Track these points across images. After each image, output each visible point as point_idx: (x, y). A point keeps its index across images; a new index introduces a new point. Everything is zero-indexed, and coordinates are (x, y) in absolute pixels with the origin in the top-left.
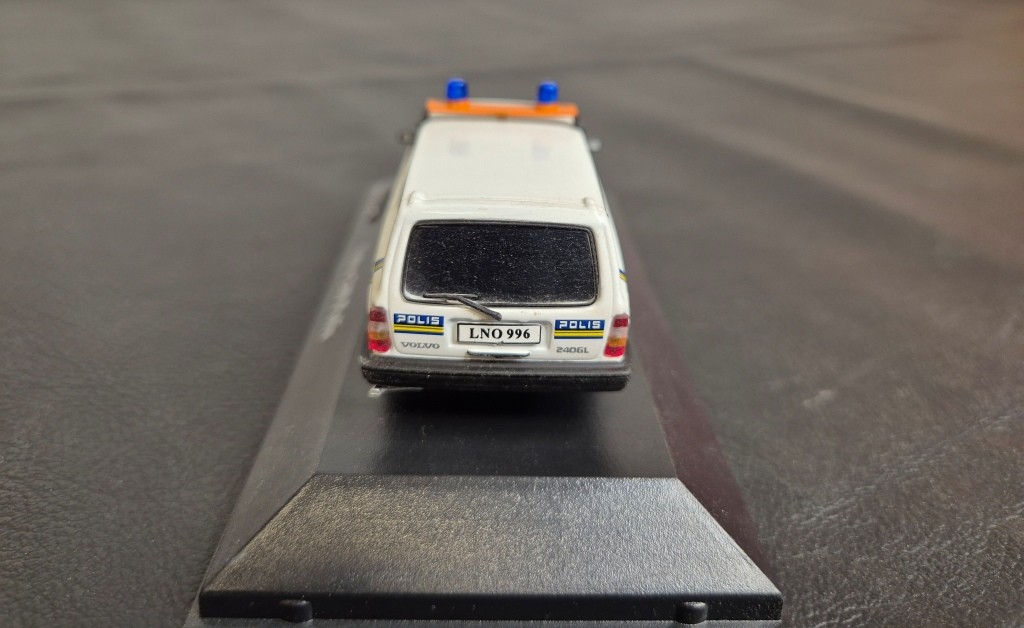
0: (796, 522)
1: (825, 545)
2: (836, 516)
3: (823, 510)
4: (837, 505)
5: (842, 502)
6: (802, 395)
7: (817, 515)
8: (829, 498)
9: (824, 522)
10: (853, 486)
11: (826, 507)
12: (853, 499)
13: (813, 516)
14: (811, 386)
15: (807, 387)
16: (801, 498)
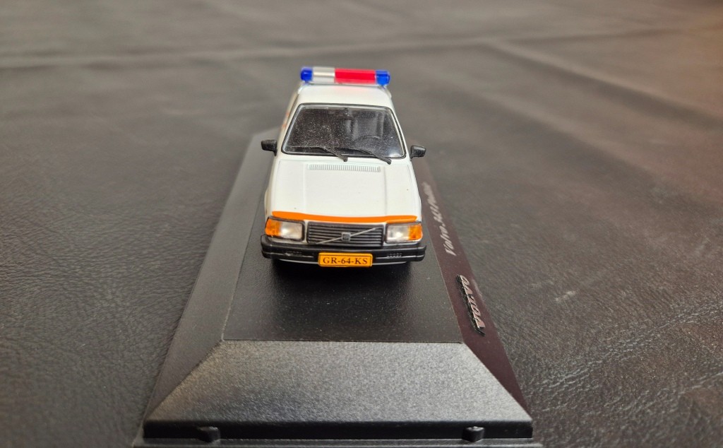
0: (546, 386)
1: (565, 403)
2: (574, 382)
3: (565, 377)
4: (574, 374)
5: (579, 372)
6: (555, 294)
7: (561, 381)
8: (570, 369)
9: (565, 386)
10: (587, 361)
11: (567, 375)
12: (586, 370)
13: (558, 382)
14: (561, 288)
15: (559, 289)
16: (550, 369)
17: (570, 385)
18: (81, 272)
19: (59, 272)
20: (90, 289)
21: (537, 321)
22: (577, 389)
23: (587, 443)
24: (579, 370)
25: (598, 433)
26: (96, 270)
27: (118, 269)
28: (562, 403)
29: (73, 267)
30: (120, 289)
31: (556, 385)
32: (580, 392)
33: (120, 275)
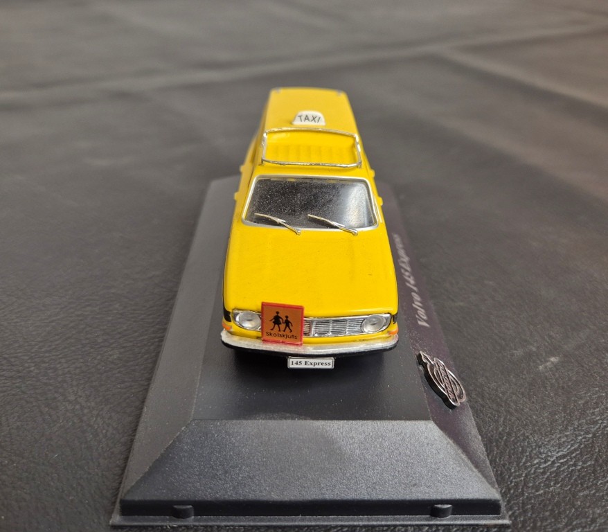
0: (537, 466)
1: (558, 483)
2: (565, 460)
3: (556, 455)
4: (565, 451)
5: (570, 448)
6: (538, 362)
7: (552, 460)
8: (560, 446)
9: (557, 465)
10: (577, 436)
11: (558, 452)
12: (576, 446)
13: (549, 461)
14: (544, 354)
15: (541, 355)
16: (540, 447)
17: (561, 463)
18: (36, 371)
19: (13, 373)
20: (50, 390)
21: (523, 394)
22: (568, 468)
23: (584, 525)
24: (569, 446)
25: (593, 513)
26: (52, 366)
27: (74, 363)
28: (555, 484)
29: (27, 365)
30: (81, 388)
31: (547, 464)
32: (572, 470)
33: (78, 371)
